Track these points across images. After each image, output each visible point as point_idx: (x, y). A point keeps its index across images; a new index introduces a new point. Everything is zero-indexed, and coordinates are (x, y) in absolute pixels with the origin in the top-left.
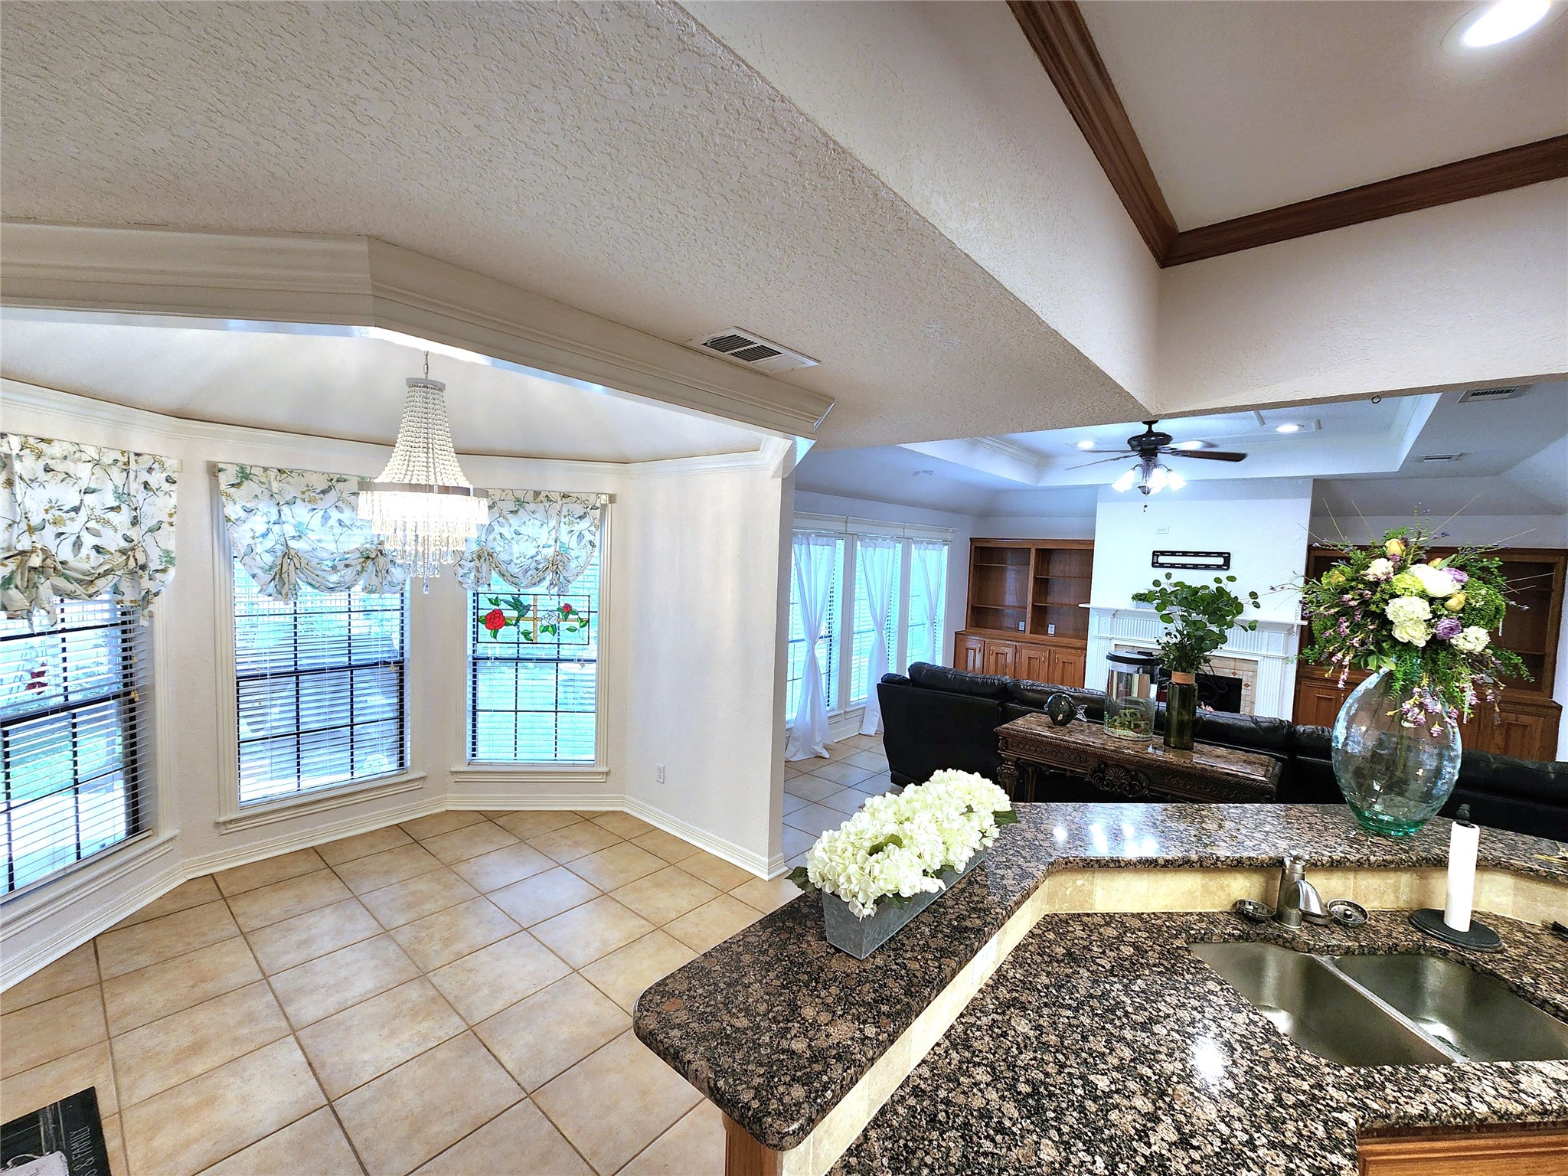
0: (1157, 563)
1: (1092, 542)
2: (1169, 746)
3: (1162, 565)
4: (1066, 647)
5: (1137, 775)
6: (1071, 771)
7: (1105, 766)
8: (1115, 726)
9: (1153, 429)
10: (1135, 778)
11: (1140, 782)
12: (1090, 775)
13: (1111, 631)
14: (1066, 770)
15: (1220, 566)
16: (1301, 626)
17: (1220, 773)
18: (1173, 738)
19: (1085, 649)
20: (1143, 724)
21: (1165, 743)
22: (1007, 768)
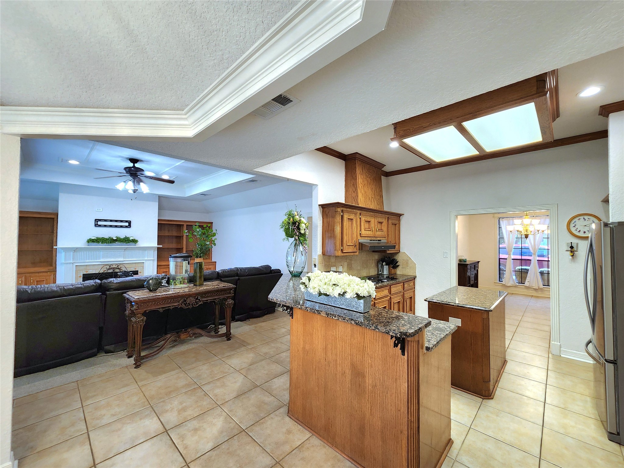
0: (98, 225)
1: (58, 213)
2: (197, 285)
3: (100, 226)
4: (38, 273)
5: (198, 297)
6: (172, 306)
7: (186, 299)
8: (176, 285)
9: (135, 165)
10: (197, 299)
11: (199, 300)
12: (181, 304)
13: (73, 259)
14: (170, 306)
15: (127, 226)
16: (158, 248)
17: (222, 287)
18: (198, 283)
19: (55, 271)
20: (186, 281)
21: (194, 285)
22: (139, 318)
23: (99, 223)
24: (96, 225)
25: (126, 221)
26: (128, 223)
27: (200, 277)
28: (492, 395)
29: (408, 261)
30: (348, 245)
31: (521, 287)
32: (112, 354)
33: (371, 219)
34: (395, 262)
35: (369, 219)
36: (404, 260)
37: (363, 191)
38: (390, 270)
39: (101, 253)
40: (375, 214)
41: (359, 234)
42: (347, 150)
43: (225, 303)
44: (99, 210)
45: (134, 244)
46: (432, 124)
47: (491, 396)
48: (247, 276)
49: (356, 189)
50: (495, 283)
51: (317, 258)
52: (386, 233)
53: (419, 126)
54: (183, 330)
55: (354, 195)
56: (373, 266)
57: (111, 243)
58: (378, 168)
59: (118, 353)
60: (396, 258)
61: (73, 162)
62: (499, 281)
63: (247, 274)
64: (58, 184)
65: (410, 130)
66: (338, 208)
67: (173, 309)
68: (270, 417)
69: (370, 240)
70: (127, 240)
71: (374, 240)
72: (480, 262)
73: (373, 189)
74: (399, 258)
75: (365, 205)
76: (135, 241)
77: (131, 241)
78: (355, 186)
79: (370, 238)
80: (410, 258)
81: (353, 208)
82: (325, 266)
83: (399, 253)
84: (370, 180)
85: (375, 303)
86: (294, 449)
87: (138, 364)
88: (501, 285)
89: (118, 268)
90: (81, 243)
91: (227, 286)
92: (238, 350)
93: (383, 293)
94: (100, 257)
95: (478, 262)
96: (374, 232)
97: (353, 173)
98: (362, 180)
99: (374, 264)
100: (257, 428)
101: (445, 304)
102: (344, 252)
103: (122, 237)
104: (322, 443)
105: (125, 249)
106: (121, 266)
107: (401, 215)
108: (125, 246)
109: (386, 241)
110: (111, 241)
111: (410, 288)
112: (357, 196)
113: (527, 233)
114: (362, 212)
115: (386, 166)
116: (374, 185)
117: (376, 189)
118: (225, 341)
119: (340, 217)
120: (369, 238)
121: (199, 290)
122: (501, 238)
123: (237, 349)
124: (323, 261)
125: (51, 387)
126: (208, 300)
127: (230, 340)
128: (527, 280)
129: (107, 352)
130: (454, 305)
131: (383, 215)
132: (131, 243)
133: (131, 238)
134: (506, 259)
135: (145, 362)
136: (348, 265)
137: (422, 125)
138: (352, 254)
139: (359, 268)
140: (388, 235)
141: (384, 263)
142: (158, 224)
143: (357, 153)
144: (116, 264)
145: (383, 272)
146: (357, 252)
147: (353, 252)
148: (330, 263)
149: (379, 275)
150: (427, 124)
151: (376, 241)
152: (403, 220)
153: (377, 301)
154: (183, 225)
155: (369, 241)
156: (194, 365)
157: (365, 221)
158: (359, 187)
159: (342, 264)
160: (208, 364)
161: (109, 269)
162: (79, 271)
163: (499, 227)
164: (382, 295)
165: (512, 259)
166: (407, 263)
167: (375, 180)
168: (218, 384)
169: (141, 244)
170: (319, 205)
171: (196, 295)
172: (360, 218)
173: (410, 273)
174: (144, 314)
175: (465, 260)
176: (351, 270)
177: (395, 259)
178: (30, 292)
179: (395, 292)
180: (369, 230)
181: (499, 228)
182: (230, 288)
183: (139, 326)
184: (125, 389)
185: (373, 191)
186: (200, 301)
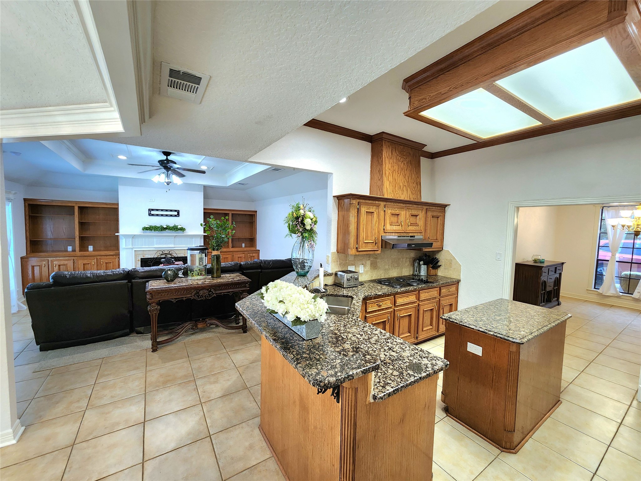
0: (151, 214)
1: (118, 204)
2: (214, 277)
3: (153, 215)
4: (106, 256)
5: (211, 290)
6: (185, 297)
7: (199, 291)
8: (193, 276)
9: (168, 158)
10: (210, 291)
11: (212, 292)
12: (194, 296)
13: (132, 245)
14: (183, 297)
15: (176, 215)
16: (204, 236)
17: (236, 280)
18: (215, 275)
19: (118, 255)
20: (203, 273)
21: (212, 277)
22: (153, 307)
23: (153, 212)
24: (150, 215)
25: (176, 211)
26: (177, 212)
27: (218, 269)
28: (516, 448)
29: (451, 262)
30: (365, 243)
31: (625, 298)
32: (142, 335)
33: (400, 212)
34: (435, 261)
35: (397, 212)
36: (447, 260)
37: (391, 178)
38: (429, 271)
39: (155, 239)
40: (408, 205)
41: (382, 230)
42: (372, 129)
43: (240, 296)
44: (151, 201)
45: (182, 232)
46: (453, 88)
47: (515, 450)
48: (270, 269)
49: (382, 177)
50: (587, 290)
51: (330, 255)
52: (422, 229)
53: (437, 92)
54: (201, 319)
55: (379, 183)
56: (407, 264)
57: (161, 230)
58: (416, 149)
59: (147, 335)
60: (438, 256)
61: (122, 157)
62: (595, 288)
63: (270, 267)
64: (116, 178)
65: (425, 99)
66: (354, 200)
67: (186, 300)
68: (241, 426)
69: (398, 237)
70: (175, 228)
71: (405, 237)
72: (565, 264)
73: (407, 175)
74: (442, 258)
75: (393, 195)
76: (182, 229)
77: (179, 229)
78: (380, 172)
79: (399, 234)
80: (454, 258)
81: (375, 200)
82: (340, 264)
83: (441, 250)
84: (403, 164)
85: (394, 310)
86: (246, 470)
87: (154, 348)
88: (596, 293)
89: (170, 254)
90: (138, 231)
91: (242, 280)
92: (248, 345)
93: (408, 299)
94: (154, 244)
95: (563, 263)
96: (404, 227)
97: (379, 157)
98: (390, 166)
99: (408, 263)
100: (222, 436)
101: (464, 325)
102: (359, 250)
103: (171, 225)
104: (278, 469)
105: (175, 236)
106: (172, 252)
107: (447, 206)
108: (174, 233)
109: (421, 237)
110: (162, 229)
111: (450, 293)
112: (382, 185)
113: (639, 229)
114: (388, 203)
115: (427, 145)
116: (408, 170)
117: (412, 175)
118: (241, 333)
119: (356, 210)
120: (396, 234)
121: (213, 282)
122: (603, 234)
123: (247, 343)
124: (337, 259)
125: (82, 361)
126: (221, 293)
127: (247, 332)
128: (636, 291)
129: (139, 333)
130: (475, 328)
131: (419, 206)
132: (179, 231)
133: (179, 227)
134: (608, 261)
135: (161, 347)
136: (371, 264)
137: (440, 91)
138: (372, 253)
139: (387, 267)
140: (425, 230)
141: (421, 263)
142: (204, 212)
143: (383, 132)
144: (168, 250)
145: (420, 273)
146: (378, 250)
147: (373, 251)
148: (347, 261)
149: (415, 275)
150: (446, 89)
151: (407, 237)
152: (448, 211)
153: (397, 308)
154: (229, 214)
155: (396, 237)
156: (201, 356)
157: (392, 214)
158: (385, 174)
159: (364, 263)
160: (214, 356)
161: (162, 254)
162: (137, 256)
163: (602, 218)
164: (405, 301)
165: (617, 261)
166: (451, 263)
167: (411, 164)
168: (212, 379)
169: (189, 232)
170: (334, 197)
171: (209, 288)
172: (385, 211)
173: (453, 275)
174: (159, 304)
175: (543, 261)
176: (376, 269)
177: (436, 258)
178: (69, 277)
179: (425, 298)
180: (398, 224)
181: (602, 220)
182: (245, 282)
183: (154, 315)
184: (134, 372)
185: (407, 178)
186: (214, 294)
